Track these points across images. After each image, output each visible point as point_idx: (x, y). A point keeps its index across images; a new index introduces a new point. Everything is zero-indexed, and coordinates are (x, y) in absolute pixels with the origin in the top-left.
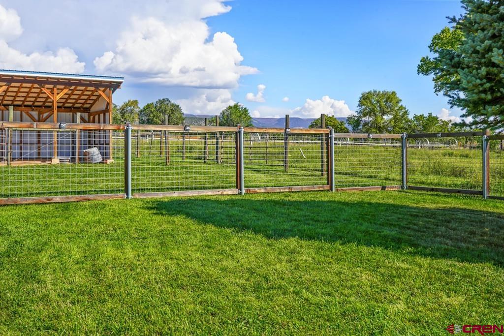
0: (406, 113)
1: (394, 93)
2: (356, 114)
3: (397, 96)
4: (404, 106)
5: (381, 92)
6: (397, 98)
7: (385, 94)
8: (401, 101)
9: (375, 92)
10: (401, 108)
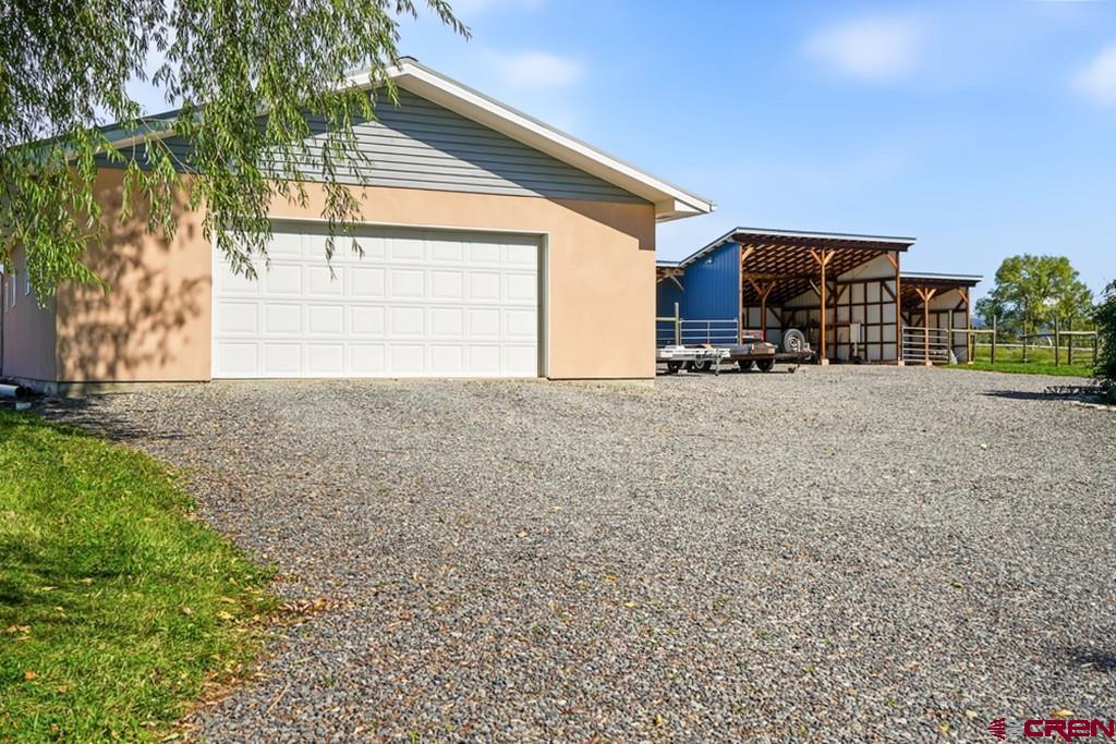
0: (1087, 294)
1: (1063, 260)
2: (990, 297)
3: (1071, 264)
4: (1082, 283)
5: (1040, 259)
6: (1070, 268)
7: (1046, 261)
8: (1077, 273)
9: (1028, 257)
10: (1078, 287)
